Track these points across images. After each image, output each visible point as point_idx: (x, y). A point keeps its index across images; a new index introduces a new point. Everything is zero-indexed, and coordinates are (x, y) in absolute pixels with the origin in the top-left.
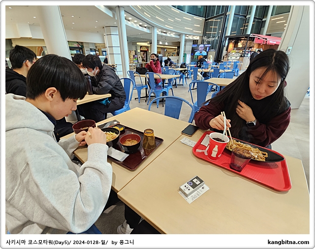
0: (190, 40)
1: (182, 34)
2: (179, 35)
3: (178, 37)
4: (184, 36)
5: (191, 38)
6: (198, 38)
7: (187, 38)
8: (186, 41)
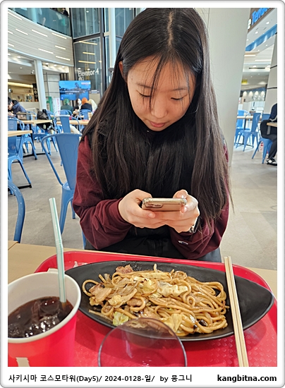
0: (54, 73)
1: (36, 60)
2: (31, 62)
3: (30, 65)
4: (40, 64)
5: (53, 68)
6: (67, 70)
7: (47, 68)
8: (46, 73)
